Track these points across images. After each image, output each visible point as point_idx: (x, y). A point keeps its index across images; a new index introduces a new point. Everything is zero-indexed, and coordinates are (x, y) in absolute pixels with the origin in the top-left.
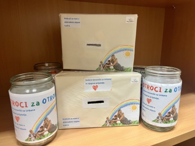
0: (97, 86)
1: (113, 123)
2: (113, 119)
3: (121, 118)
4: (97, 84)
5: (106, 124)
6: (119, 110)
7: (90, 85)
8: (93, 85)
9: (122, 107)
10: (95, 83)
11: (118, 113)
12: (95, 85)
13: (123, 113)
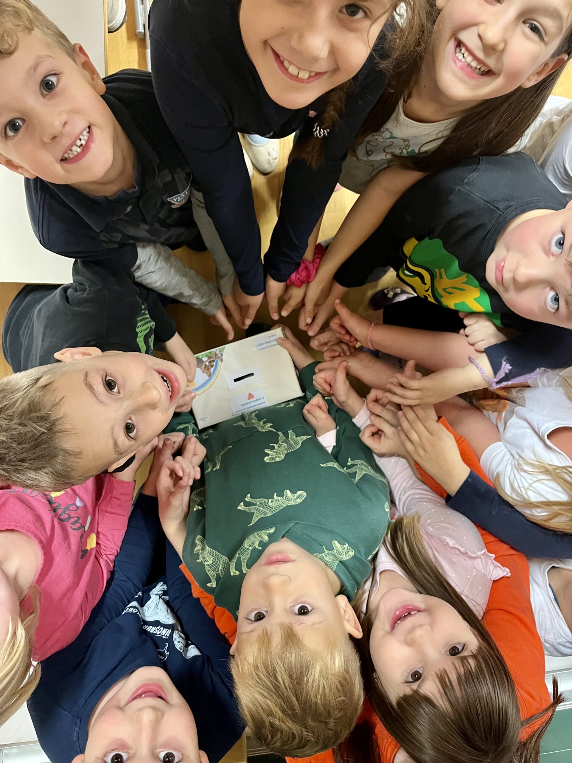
0: (249, 399)
1: (213, 356)
2: (214, 361)
3: (203, 366)
4: (249, 401)
5: (220, 352)
6: (210, 376)
7: (258, 398)
8: (254, 399)
9: (208, 381)
10: (253, 402)
11: (210, 371)
12: (252, 400)
13: (204, 373)
